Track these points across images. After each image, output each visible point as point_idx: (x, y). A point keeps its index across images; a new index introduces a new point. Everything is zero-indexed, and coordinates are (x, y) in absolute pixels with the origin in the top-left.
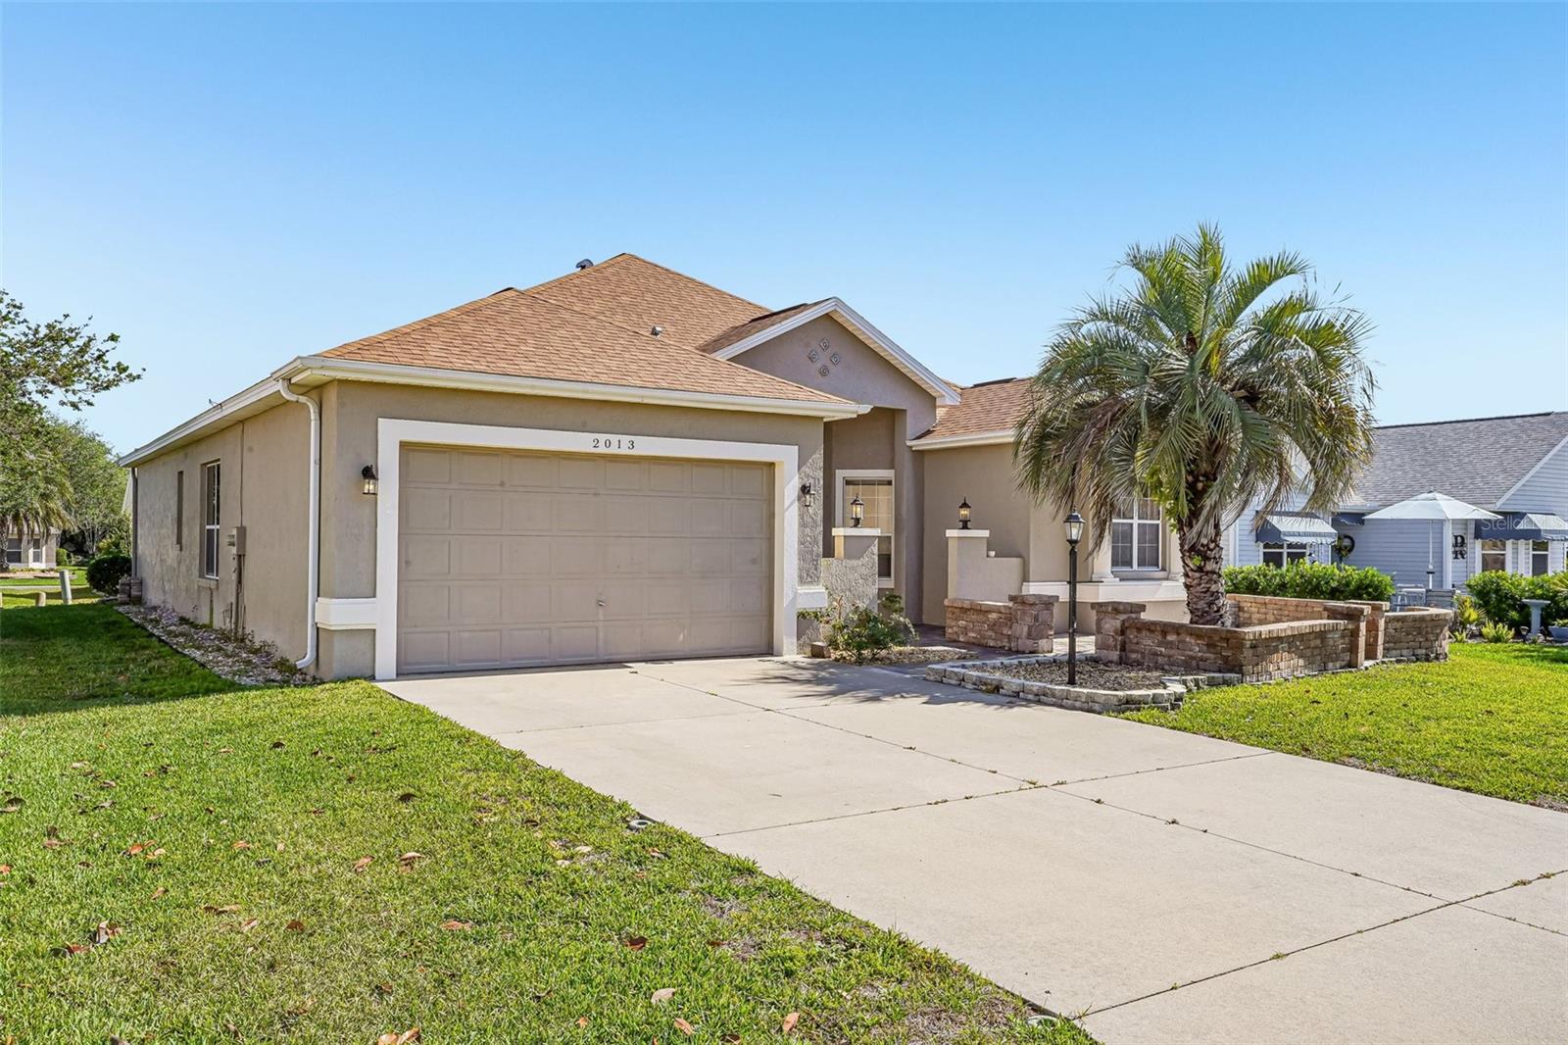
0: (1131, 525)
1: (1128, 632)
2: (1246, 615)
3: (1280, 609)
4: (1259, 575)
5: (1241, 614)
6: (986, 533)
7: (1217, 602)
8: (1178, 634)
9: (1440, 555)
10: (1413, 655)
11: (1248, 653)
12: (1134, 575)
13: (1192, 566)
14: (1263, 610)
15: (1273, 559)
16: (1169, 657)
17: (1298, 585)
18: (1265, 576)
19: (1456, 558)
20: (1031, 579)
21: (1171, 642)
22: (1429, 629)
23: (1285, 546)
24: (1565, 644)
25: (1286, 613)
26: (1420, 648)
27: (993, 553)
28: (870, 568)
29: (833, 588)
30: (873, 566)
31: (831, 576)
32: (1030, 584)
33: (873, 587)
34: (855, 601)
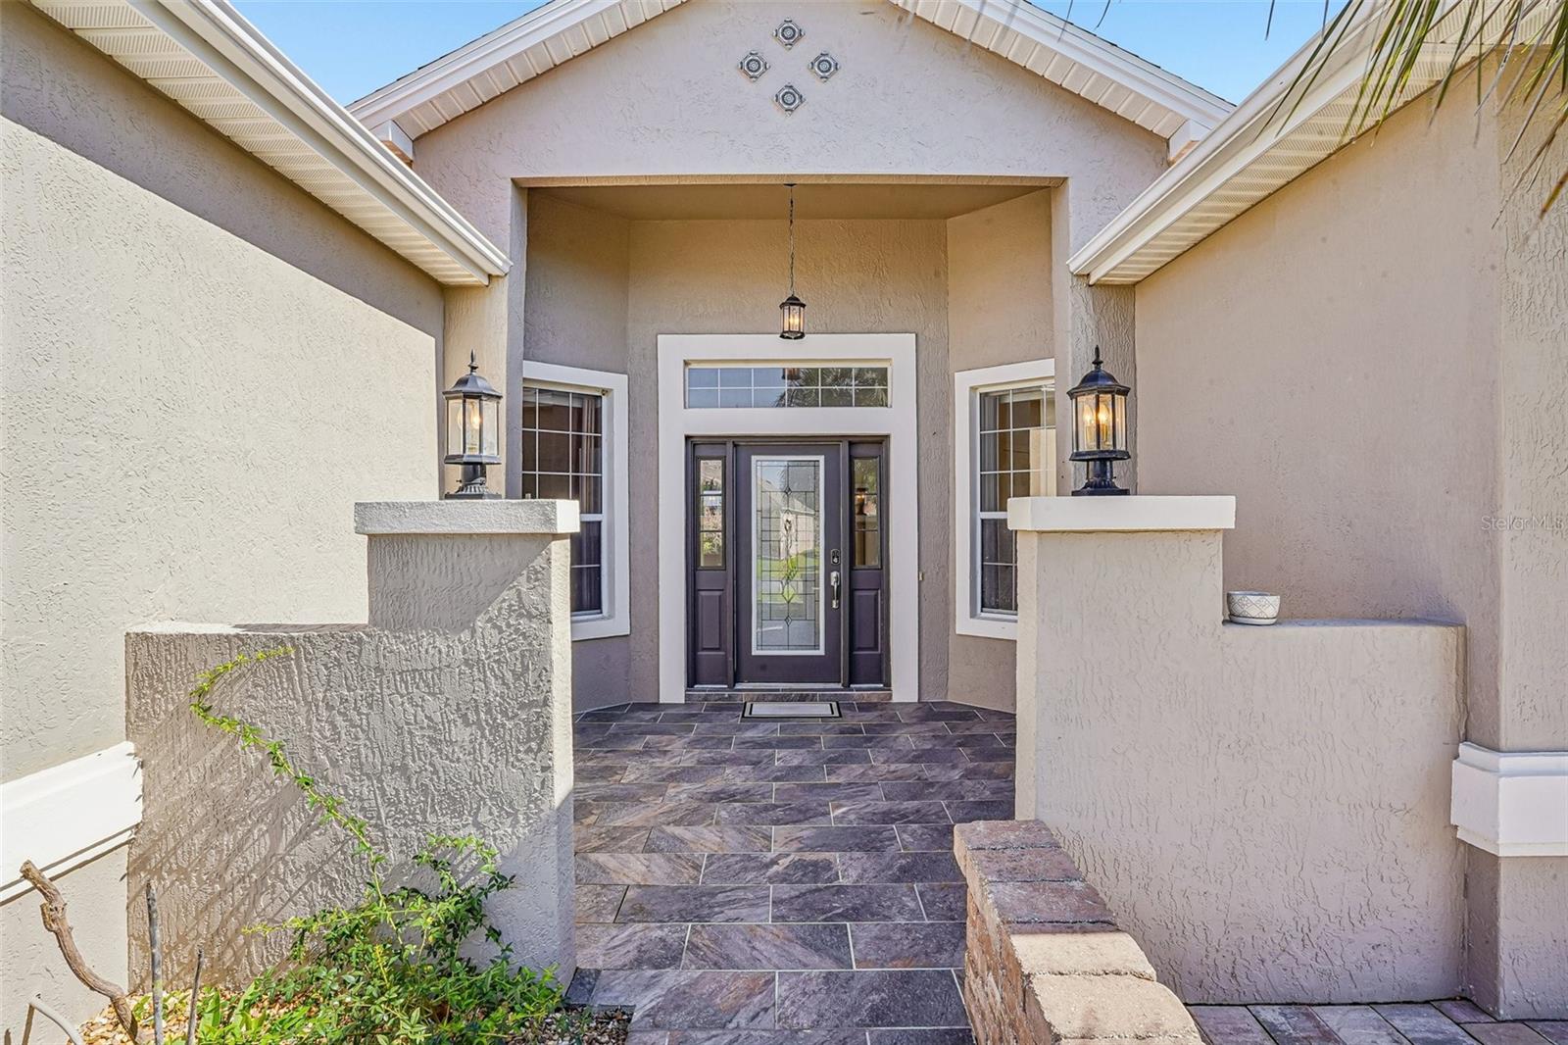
6: (1219, 512)
27: (1265, 606)
28: (509, 676)
29: (314, 758)
30: (526, 669)
31: (304, 710)
32: (1506, 762)
33: (529, 759)
34: (431, 819)
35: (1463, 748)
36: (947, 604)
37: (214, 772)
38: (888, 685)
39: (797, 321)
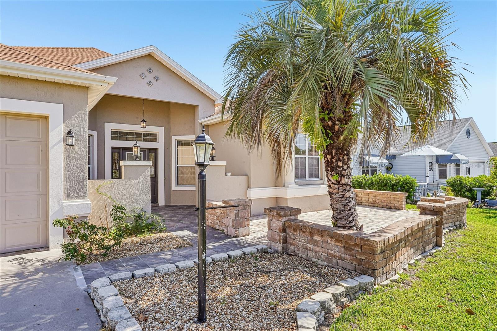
0: (305, 158)
1: (288, 230)
2: (359, 199)
3: (375, 196)
4: (362, 179)
5: (357, 198)
6: (224, 163)
7: (349, 204)
8: (322, 236)
9: (424, 169)
10: (454, 226)
11: (379, 258)
12: (307, 183)
13: (333, 181)
14: (367, 197)
15: (365, 172)
16: (316, 252)
17: (378, 183)
18: (365, 179)
19: (430, 170)
20: (251, 187)
21: (317, 242)
22: (461, 211)
23: (370, 167)
24: (495, 207)
25: (378, 198)
26: (457, 221)
27: (229, 174)
28: (145, 184)
29: (116, 197)
30: (147, 183)
31: (114, 191)
32: (251, 189)
33: (147, 195)
34: (133, 205)
35: (248, 189)
36: (170, 184)
37: (99, 201)
38: (157, 202)
39: (143, 125)
